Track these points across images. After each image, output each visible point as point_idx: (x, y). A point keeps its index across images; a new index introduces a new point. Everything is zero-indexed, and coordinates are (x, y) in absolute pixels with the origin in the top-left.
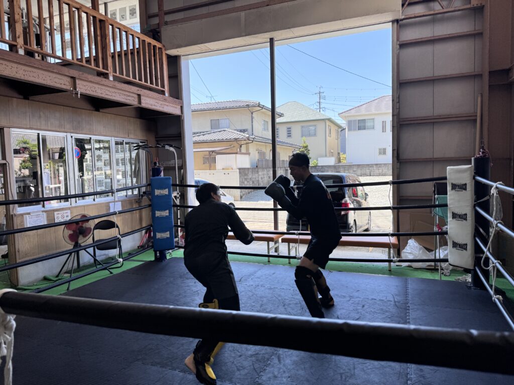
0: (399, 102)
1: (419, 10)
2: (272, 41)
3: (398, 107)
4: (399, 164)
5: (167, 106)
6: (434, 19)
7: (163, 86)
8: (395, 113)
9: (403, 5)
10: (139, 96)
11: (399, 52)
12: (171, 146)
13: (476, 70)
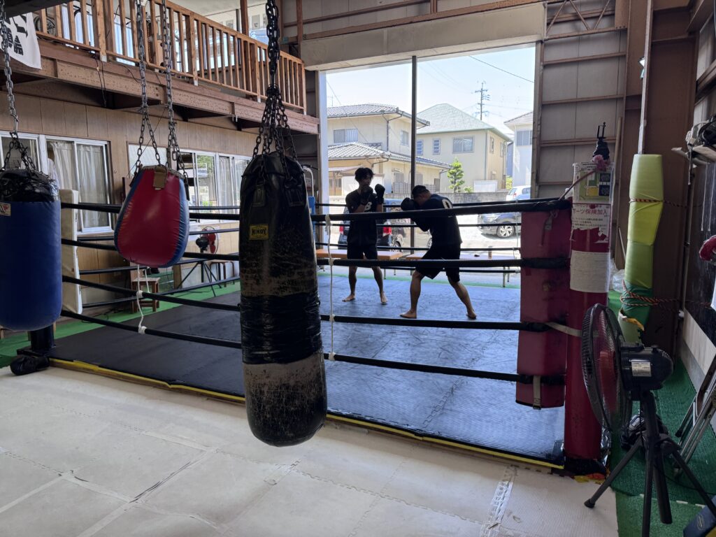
2: (414, 58)
3: (539, 129)
4: (537, 187)
5: (305, 125)
6: (580, 39)
7: (302, 105)
8: (536, 136)
9: (548, 24)
11: (542, 73)
12: (309, 166)
13: (619, 93)
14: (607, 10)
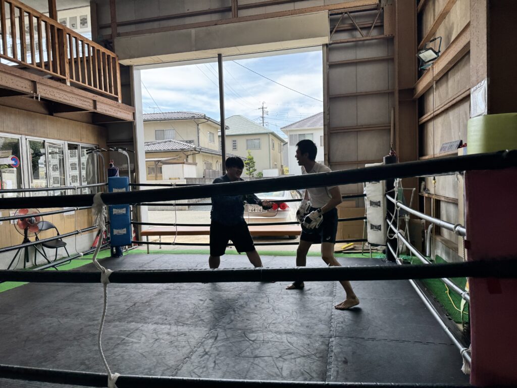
0: (329, 114)
1: (344, 37)
2: (220, 56)
3: (328, 118)
5: (121, 112)
6: (357, 45)
7: (116, 93)
8: (326, 123)
9: (331, 32)
10: (95, 102)
11: (329, 72)
12: (124, 149)
13: (390, 87)
14: (377, 22)
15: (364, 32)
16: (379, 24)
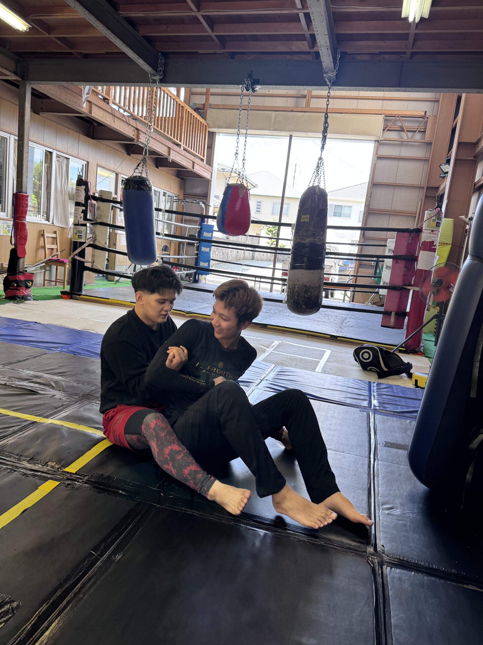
0: (370, 197)
1: (393, 135)
2: (291, 137)
3: (369, 200)
5: (205, 171)
6: (402, 144)
8: (367, 204)
9: (384, 130)
10: (193, 162)
11: (376, 162)
13: (422, 184)
14: (422, 128)
15: (410, 134)
16: (423, 130)
